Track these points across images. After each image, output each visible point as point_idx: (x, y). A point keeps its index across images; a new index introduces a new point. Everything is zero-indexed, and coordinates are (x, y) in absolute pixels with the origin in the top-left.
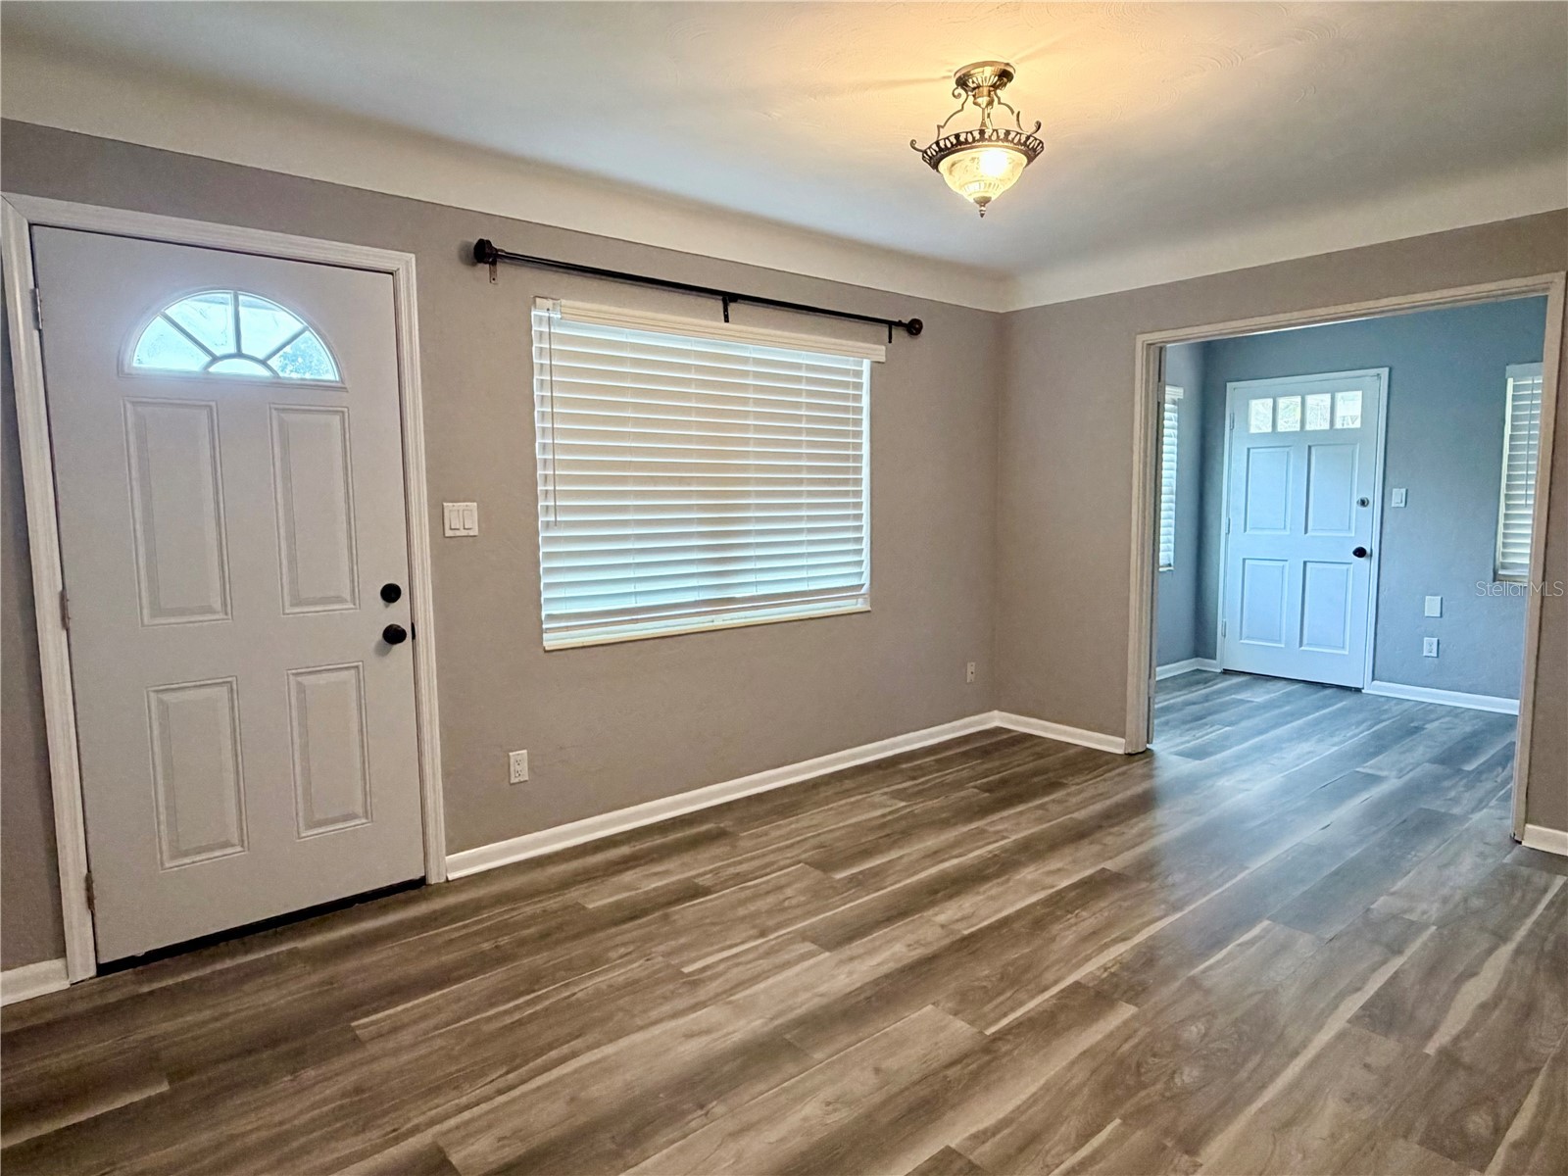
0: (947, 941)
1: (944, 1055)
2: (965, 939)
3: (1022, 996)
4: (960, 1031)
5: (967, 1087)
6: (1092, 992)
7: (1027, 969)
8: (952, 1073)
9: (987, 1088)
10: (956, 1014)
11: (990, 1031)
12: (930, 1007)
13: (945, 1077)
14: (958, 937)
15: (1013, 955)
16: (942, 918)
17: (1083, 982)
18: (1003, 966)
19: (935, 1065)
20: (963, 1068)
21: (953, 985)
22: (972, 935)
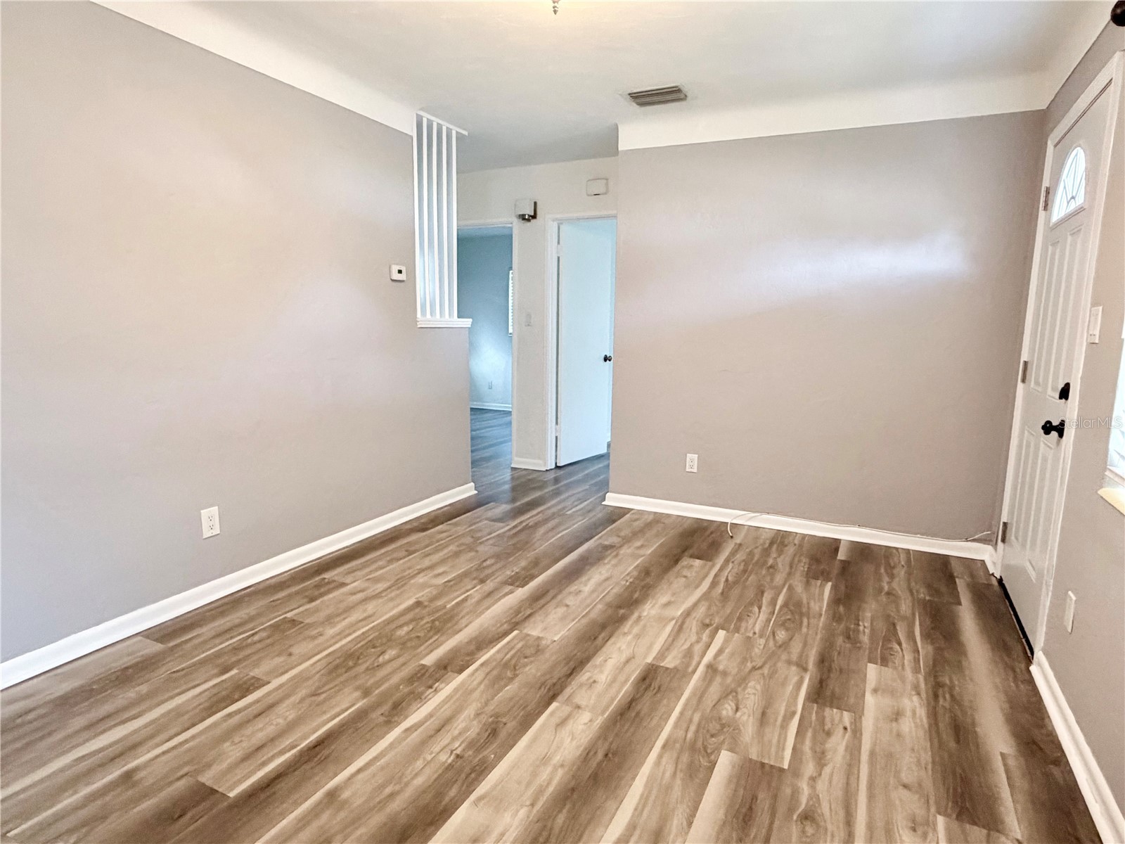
0: (568, 691)
1: (538, 617)
2: (553, 698)
3: (499, 656)
4: (534, 630)
5: (520, 608)
6: (449, 668)
7: (499, 678)
8: (529, 612)
9: (511, 608)
10: (539, 638)
11: (515, 632)
12: (556, 639)
13: (532, 609)
14: (560, 698)
15: (510, 689)
16: (585, 717)
17: (456, 674)
18: (517, 675)
19: (540, 612)
20: (524, 614)
21: (547, 655)
22: (549, 704)
